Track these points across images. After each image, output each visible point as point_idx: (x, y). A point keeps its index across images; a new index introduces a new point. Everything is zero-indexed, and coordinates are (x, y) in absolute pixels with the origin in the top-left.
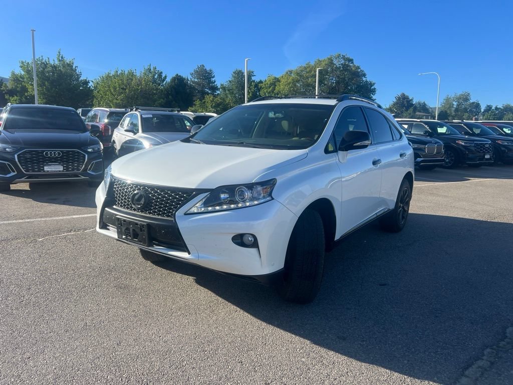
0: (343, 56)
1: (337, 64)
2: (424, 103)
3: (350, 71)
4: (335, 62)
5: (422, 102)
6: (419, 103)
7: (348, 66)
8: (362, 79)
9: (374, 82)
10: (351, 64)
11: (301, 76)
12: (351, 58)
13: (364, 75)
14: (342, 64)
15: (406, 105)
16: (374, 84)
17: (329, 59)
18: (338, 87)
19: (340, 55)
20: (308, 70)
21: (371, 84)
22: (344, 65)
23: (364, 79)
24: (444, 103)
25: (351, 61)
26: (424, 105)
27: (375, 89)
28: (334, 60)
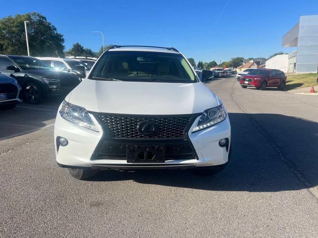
0: (37, 14)
1: (34, 19)
2: (90, 49)
3: (44, 25)
4: (32, 17)
5: (89, 49)
6: (87, 50)
7: (43, 22)
8: (54, 32)
9: (62, 34)
10: (44, 21)
11: (6, 25)
12: (44, 16)
13: (55, 29)
14: (38, 20)
15: (80, 50)
16: (62, 36)
17: (27, 15)
18: (37, 36)
19: (35, 13)
20: (11, 21)
21: (61, 36)
22: (39, 21)
23: (55, 32)
24: (101, 50)
25: (44, 18)
26: (90, 51)
27: (63, 39)
28: (32, 16)
